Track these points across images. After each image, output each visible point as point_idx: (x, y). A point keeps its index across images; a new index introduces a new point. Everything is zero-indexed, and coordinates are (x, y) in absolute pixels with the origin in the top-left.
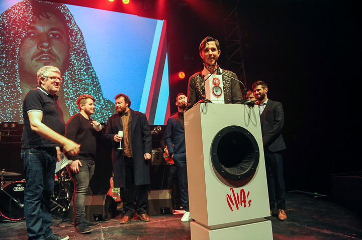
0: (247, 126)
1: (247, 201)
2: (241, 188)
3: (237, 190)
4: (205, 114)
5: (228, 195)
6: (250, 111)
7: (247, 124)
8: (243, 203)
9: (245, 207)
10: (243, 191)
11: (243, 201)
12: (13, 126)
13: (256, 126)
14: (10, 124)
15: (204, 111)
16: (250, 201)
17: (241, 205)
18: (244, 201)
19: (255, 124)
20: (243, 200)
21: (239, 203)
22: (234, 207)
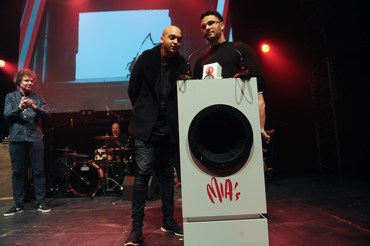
0: (238, 104)
1: (234, 193)
2: (227, 178)
3: (221, 180)
4: (183, 92)
5: (208, 185)
6: (244, 86)
7: (239, 101)
8: (228, 196)
9: (231, 199)
10: (228, 181)
11: (228, 194)
12: (89, 113)
13: (251, 103)
14: (86, 111)
15: (183, 89)
16: (239, 194)
17: (226, 197)
18: (231, 194)
19: (250, 101)
20: (228, 191)
21: (223, 195)
22: (216, 200)
